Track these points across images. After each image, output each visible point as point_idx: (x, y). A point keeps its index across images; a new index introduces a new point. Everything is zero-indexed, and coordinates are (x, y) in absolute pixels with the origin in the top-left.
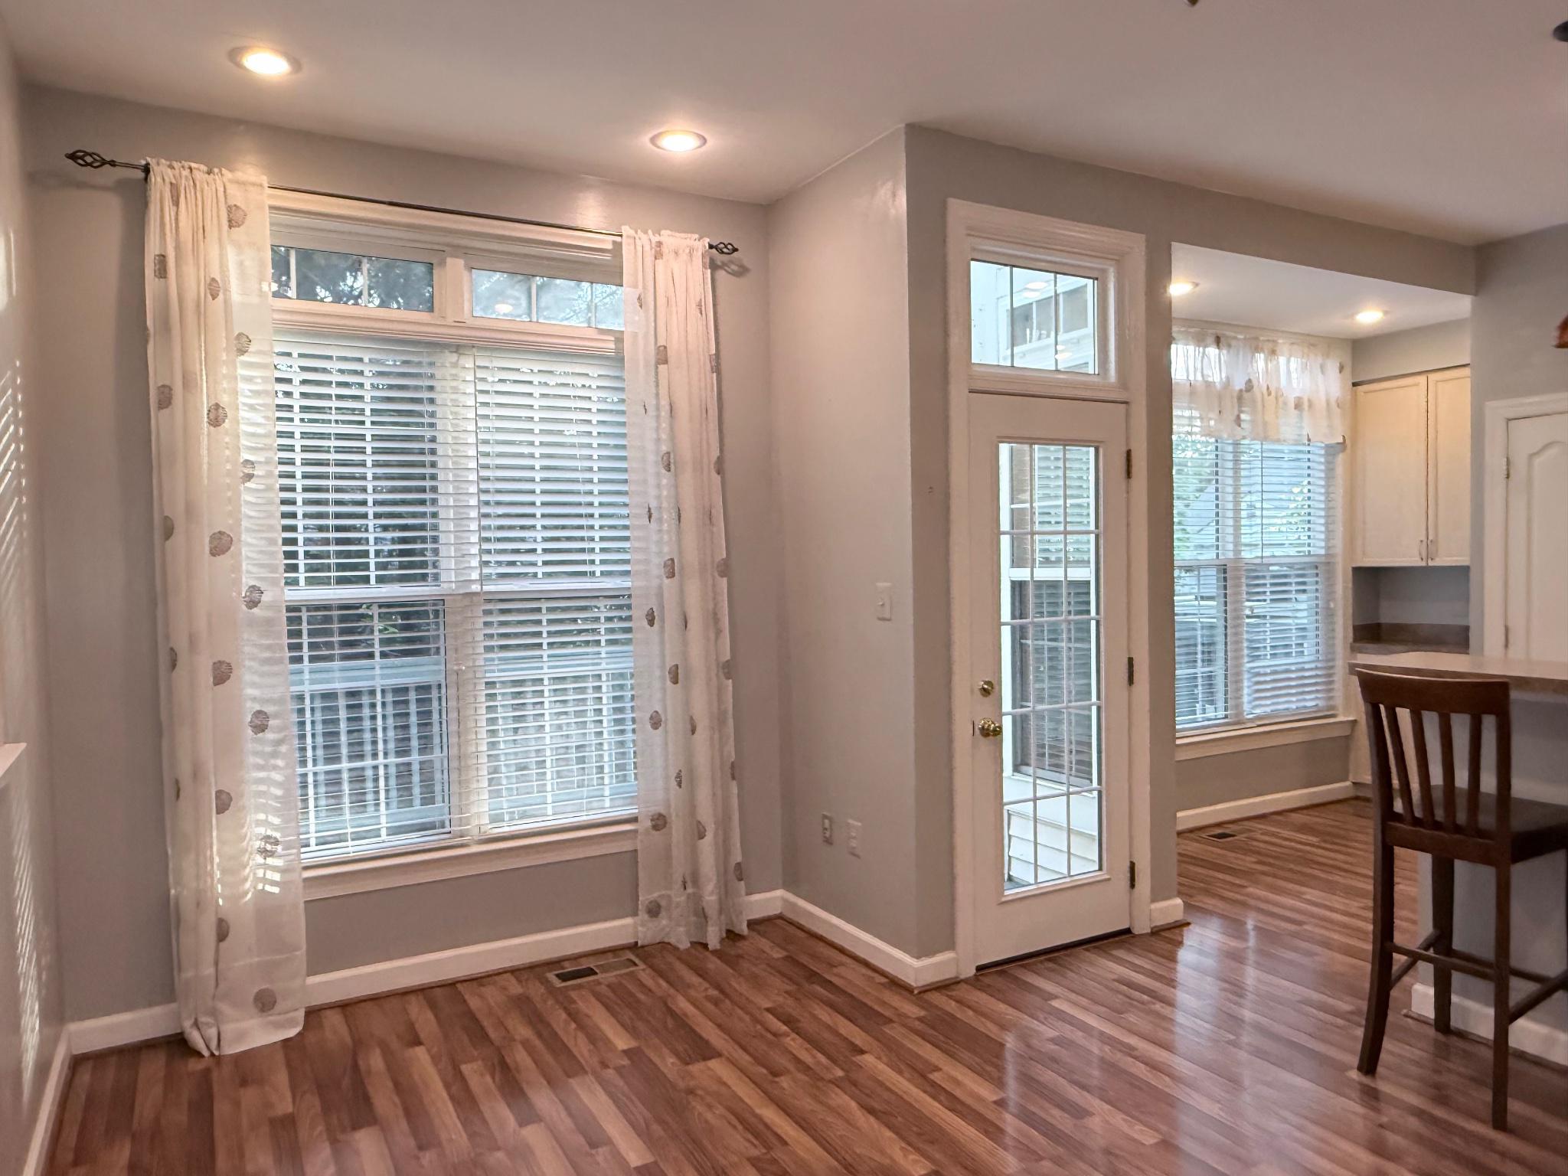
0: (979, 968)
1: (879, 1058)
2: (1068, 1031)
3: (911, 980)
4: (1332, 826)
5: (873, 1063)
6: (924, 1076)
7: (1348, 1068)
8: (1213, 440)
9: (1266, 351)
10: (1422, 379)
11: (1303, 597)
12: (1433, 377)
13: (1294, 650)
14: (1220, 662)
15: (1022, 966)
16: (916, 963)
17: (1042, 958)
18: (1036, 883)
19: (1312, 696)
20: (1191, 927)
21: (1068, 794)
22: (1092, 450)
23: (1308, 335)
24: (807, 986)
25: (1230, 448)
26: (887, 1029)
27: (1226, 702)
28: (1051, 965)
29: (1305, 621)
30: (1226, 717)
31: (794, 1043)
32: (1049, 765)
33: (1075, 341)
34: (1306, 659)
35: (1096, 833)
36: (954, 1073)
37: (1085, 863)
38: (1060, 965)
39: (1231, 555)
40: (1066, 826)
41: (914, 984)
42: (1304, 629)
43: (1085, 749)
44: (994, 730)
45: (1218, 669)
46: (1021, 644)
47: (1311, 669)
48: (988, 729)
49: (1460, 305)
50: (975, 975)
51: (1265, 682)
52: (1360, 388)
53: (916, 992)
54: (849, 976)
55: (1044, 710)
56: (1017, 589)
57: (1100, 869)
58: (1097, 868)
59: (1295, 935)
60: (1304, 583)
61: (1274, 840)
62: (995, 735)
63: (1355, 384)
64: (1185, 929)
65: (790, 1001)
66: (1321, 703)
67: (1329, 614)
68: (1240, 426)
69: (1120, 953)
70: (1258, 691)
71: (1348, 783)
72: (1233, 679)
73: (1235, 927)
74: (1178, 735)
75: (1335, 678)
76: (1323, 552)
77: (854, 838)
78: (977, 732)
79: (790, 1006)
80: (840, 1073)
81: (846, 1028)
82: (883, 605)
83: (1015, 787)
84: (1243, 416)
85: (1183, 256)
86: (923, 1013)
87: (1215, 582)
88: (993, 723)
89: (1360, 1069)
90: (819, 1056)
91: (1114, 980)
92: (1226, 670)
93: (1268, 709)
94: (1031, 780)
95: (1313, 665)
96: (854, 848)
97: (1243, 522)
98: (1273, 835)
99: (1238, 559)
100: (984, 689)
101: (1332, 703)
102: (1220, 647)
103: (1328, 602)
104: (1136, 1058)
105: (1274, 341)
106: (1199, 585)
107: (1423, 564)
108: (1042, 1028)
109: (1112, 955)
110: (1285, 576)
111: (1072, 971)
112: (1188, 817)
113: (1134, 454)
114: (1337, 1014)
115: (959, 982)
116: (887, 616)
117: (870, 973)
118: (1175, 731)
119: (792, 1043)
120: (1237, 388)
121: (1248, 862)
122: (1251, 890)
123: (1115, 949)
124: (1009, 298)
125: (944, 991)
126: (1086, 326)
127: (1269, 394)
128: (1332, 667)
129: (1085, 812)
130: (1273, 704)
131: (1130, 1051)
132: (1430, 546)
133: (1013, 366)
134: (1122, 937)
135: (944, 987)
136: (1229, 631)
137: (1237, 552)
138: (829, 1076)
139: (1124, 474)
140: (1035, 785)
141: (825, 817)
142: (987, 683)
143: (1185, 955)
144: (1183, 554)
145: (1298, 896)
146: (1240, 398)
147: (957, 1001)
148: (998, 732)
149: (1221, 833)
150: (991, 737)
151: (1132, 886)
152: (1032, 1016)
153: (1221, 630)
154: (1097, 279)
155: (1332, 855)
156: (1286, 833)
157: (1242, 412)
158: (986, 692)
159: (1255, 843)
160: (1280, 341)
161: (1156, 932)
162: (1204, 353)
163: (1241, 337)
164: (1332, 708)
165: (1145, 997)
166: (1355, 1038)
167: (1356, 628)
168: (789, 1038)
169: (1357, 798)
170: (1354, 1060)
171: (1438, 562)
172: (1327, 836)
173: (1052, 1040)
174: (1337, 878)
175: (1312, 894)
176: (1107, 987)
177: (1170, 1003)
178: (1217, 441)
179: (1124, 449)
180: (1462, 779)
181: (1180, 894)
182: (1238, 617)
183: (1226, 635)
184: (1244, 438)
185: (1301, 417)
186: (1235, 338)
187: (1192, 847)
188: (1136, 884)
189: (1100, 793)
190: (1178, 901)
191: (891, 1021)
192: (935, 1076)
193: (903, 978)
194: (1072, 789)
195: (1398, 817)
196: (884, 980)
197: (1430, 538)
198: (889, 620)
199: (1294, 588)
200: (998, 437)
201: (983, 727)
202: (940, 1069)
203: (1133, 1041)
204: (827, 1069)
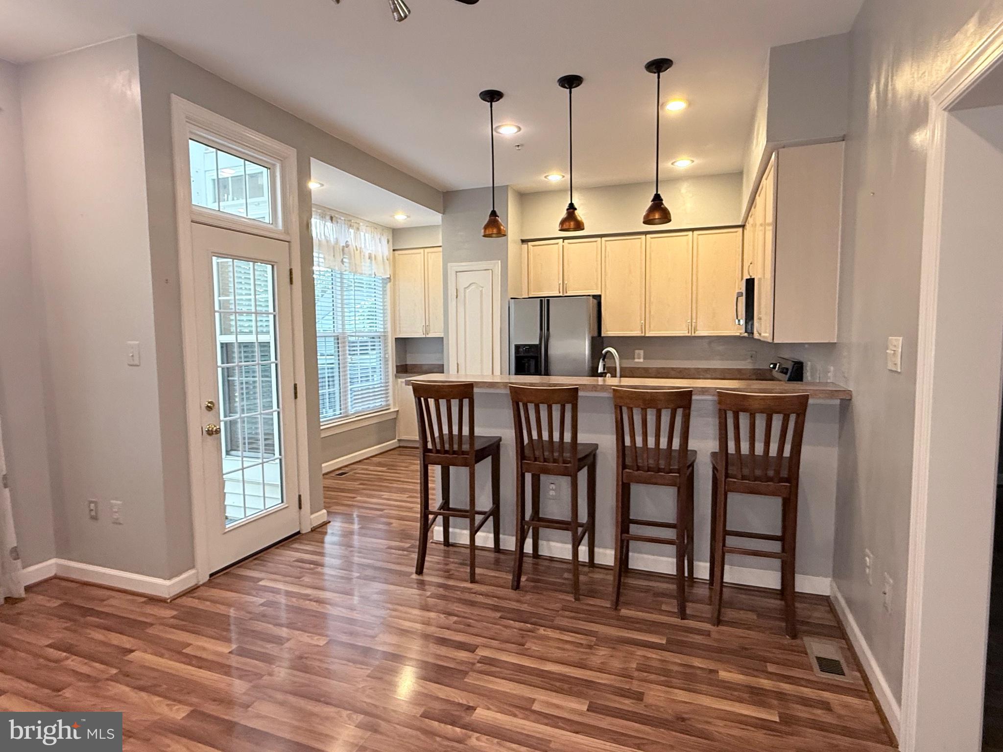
0: (211, 575)
1: (145, 651)
2: (270, 596)
3: (166, 595)
4: (392, 462)
5: (143, 657)
6: (180, 653)
7: (412, 573)
8: (330, 270)
9: (355, 228)
10: (422, 250)
11: (374, 352)
12: (427, 250)
13: (370, 378)
14: (337, 386)
15: (238, 567)
16: (168, 583)
17: (251, 559)
18: (245, 517)
19: (379, 400)
20: (331, 524)
21: (263, 463)
22: (270, 267)
23: (375, 223)
24: (82, 620)
25: (339, 276)
26: (150, 631)
27: (340, 406)
28: (256, 562)
29: (374, 364)
30: (341, 414)
31: (74, 663)
32: (249, 449)
33: (257, 203)
34: (375, 383)
35: (279, 483)
36: (200, 644)
37: (274, 500)
38: (261, 560)
39: (340, 331)
40: (262, 482)
41: (167, 597)
42: (375, 368)
43: (270, 437)
44: (216, 430)
45: (336, 389)
46: (229, 381)
47: (378, 387)
48: (212, 431)
49: (436, 218)
50: (209, 580)
51: (358, 395)
52: (396, 252)
53: (169, 601)
54: (116, 605)
55: (245, 417)
56: (225, 348)
57: (282, 502)
58: (280, 502)
59: (381, 516)
60: (374, 345)
61: (366, 472)
62: (217, 433)
63: (394, 250)
64: (328, 525)
65: (68, 634)
66: (383, 403)
67: (386, 360)
68: (343, 264)
69: (296, 546)
70: (355, 399)
71: (396, 440)
72: (343, 393)
73: (348, 518)
74: (321, 424)
75: (389, 391)
76: (382, 330)
77: (116, 512)
78: (204, 432)
79: (68, 637)
80: (114, 671)
81: (116, 639)
82: (132, 356)
83: (229, 464)
84: (344, 260)
85: (316, 166)
86: (174, 613)
87: (333, 344)
88: (215, 426)
89: (416, 573)
90: (97, 665)
91: (294, 561)
92: (340, 390)
93: (360, 408)
94: (240, 459)
95: (379, 385)
96: (117, 519)
97: (346, 314)
98: (367, 470)
99: (344, 333)
100: (208, 406)
101: (388, 403)
102: (336, 378)
103: (385, 354)
104: (310, 600)
105: (359, 224)
106: (326, 346)
107: (424, 336)
108: (255, 599)
109: (291, 548)
110: (367, 342)
111: (270, 562)
112: (327, 466)
113: (294, 271)
114: (403, 550)
115: (199, 587)
116: (137, 362)
117: (130, 597)
118: (320, 422)
119: (72, 663)
120: (342, 245)
121: (355, 485)
122: (359, 498)
123: (292, 544)
124: (216, 171)
125: (189, 595)
126: (263, 196)
127: (357, 250)
128: (387, 386)
129: (272, 471)
130: (363, 405)
131: (307, 597)
132: (427, 328)
133: (219, 211)
134: (296, 537)
135: (190, 592)
136: (341, 370)
137: (343, 329)
138: (106, 676)
139: (289, 283)
140: (243, 462)
141: (91, 502)
142: (209, 403)
143: (328, 539)
144: (320, 328)
145: (380, 497)
146: (343, 250)
147: (199, 599)
148: (218, 431)
149: (340, 473)
150: (214, 435)
151: (300, 508)
152: (249, 594)
153: (337, 370)
154: (270, 169)
155: (393, 475)
156: (372, 468)
157: (345, 258)
158: (209, 408)
159: (358, 475)
160: (361, 224)
161: (314, 530)
162: (325, 224)
163: (342, 218)
164: (388, 405)
165: (312, 566)
166: (412, 559)
167: (397, 366)
168: (70, 660)
169: (400, 447)
170: (414, 570)
171: (429, 336)
172: (391, 467)
173: (262, 605)
174: (395, 485)
175: (386, 495)
176: (291, 566)
177: (322, 565)
178: (332, 271)
179: (289, 268)
180: (455, 431)
181: (325, 508)
182: (346, 362)
183: (339, 372)
184: (346, 271)
185: (371, 263)
186: (340, 219)
187: (329, 482)
188: (303, 506)
189: (281, 460)
190: (325, 511)
191: (152, 625)
192: (187, 651)
193: (160, 595)
194: (265, 460)
195: (430, 451)
196: (143, 599)
197: (427, 324)
198: (138, 366)
199: (370, 348)
200: (212, 252)
201: (208, 430)
202: (191, 644)
203: (308, 591)
204: (103, 672)
